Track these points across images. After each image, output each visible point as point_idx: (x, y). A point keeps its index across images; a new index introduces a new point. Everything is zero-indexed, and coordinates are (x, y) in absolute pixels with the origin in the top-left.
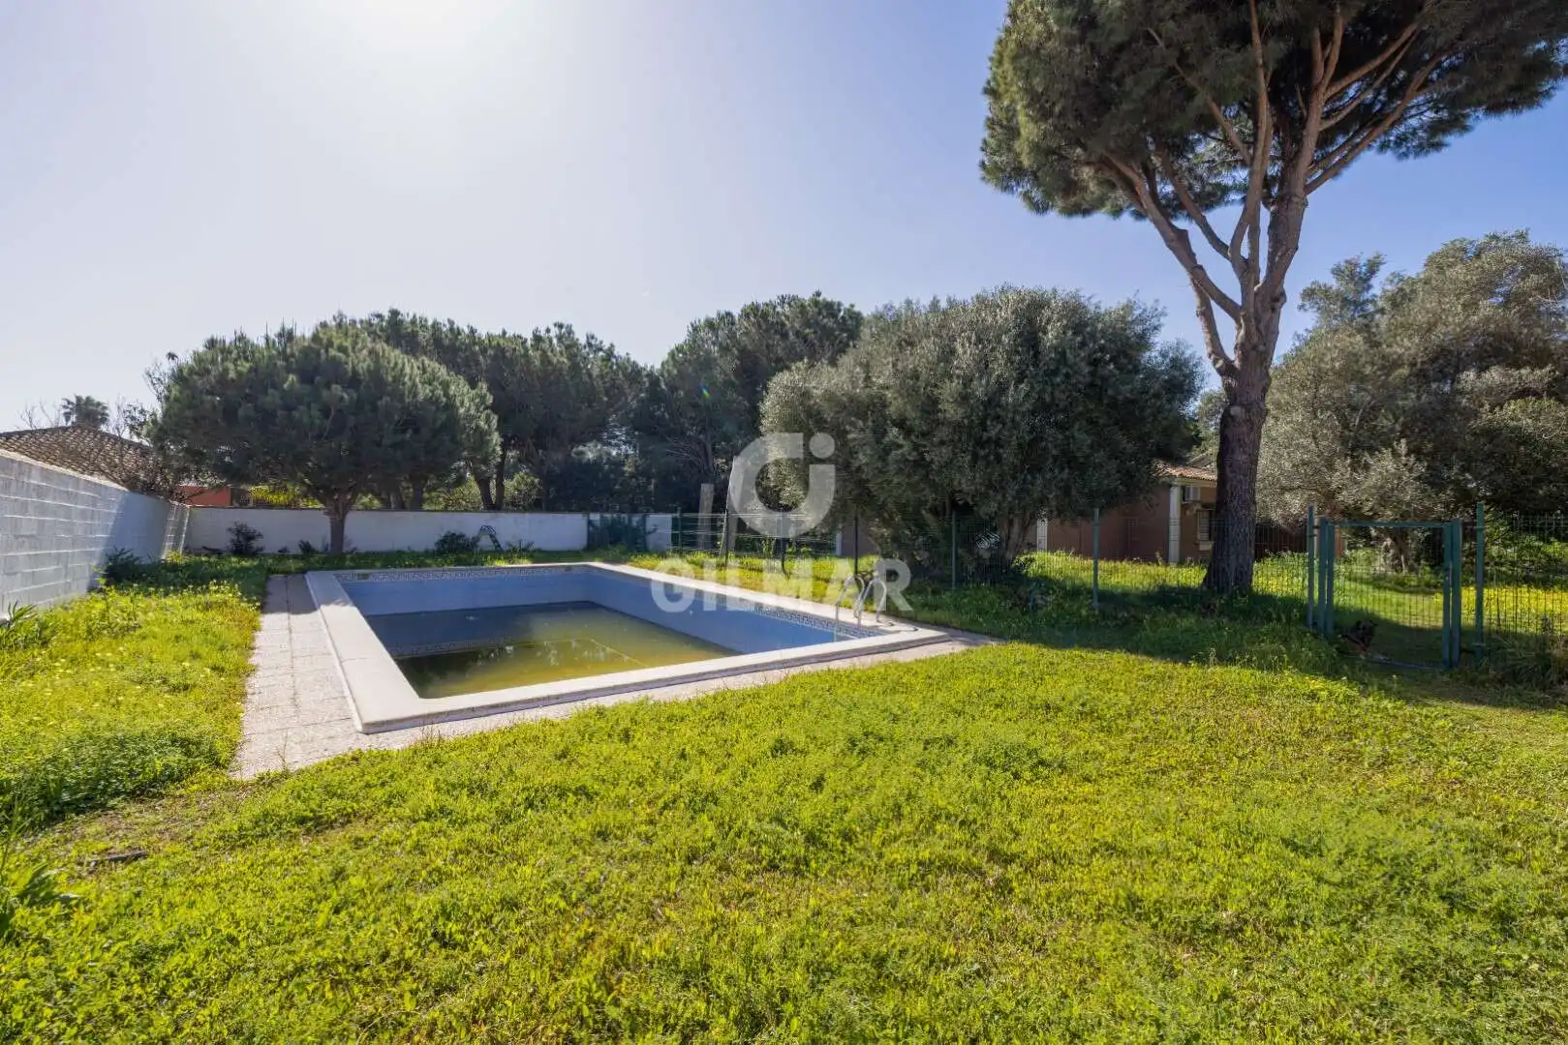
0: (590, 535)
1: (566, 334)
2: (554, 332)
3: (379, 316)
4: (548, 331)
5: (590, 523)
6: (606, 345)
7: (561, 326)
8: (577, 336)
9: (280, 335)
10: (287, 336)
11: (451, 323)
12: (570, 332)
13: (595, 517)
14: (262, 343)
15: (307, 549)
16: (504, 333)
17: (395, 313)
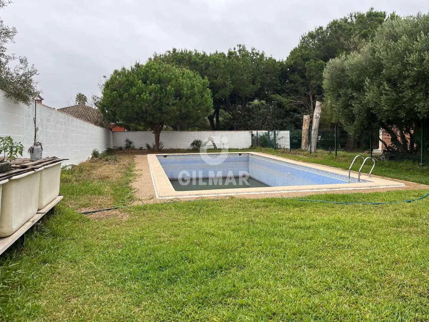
0: (253, 141)
1: (242, 50)
2: (237, 49)
3: (169, 52)
4: (235, 49)
5: (252, 135)
6: (260, 53)
7: (240, 46)
8: (247, 49)
9: (135, 66)
10: (138, 66)
11: (196, 51)
12: (244, 47)
13: (255, 132)
14: (130, 70)
15: (148, 146)
16: (217, 52)
17: (174, 50)
